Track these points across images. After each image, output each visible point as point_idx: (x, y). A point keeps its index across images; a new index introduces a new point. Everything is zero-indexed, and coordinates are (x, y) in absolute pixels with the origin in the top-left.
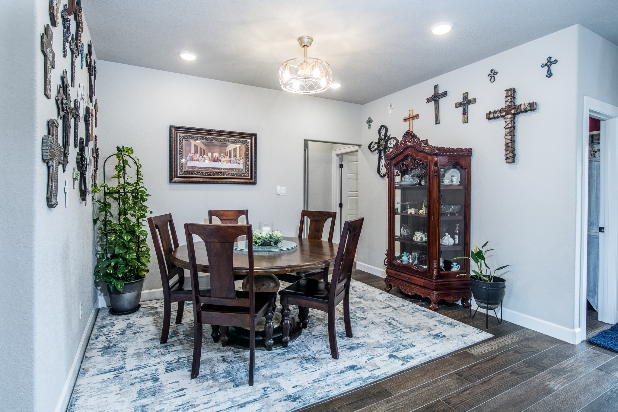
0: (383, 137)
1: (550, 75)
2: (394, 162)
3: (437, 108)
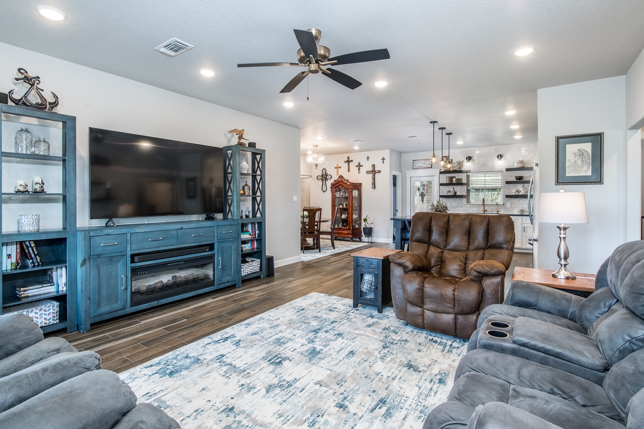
0: (324, 174)
1: (383, 163)
2: (334, 187)
3: (349, 166)
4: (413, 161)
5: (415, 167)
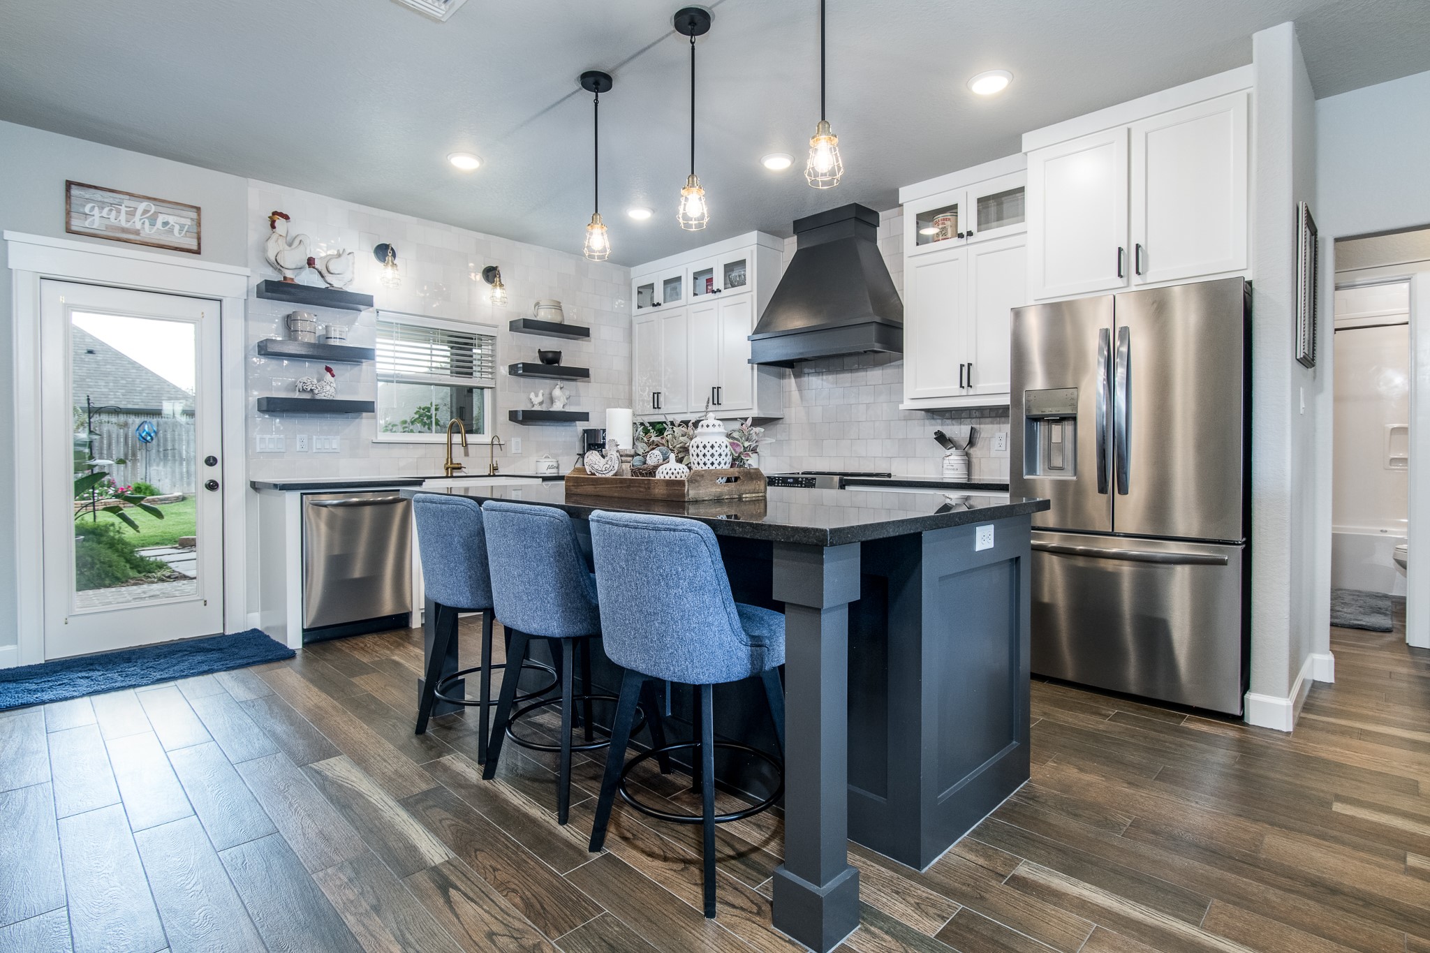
4: (69, 185)
5: (87, 224)
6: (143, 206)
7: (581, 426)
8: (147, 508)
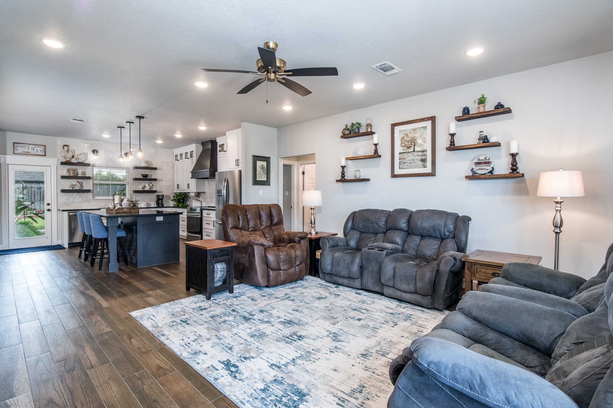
4: (14, 143)
5: (18, 152)
6: (31, 146)
7: (156, 194)
8: (40, 217)
